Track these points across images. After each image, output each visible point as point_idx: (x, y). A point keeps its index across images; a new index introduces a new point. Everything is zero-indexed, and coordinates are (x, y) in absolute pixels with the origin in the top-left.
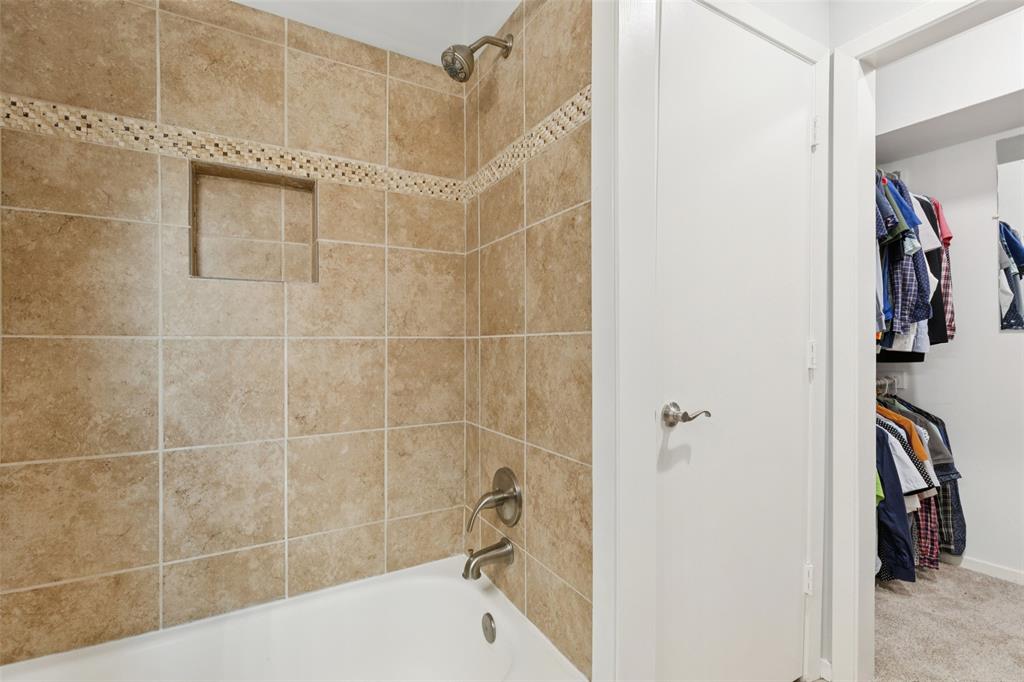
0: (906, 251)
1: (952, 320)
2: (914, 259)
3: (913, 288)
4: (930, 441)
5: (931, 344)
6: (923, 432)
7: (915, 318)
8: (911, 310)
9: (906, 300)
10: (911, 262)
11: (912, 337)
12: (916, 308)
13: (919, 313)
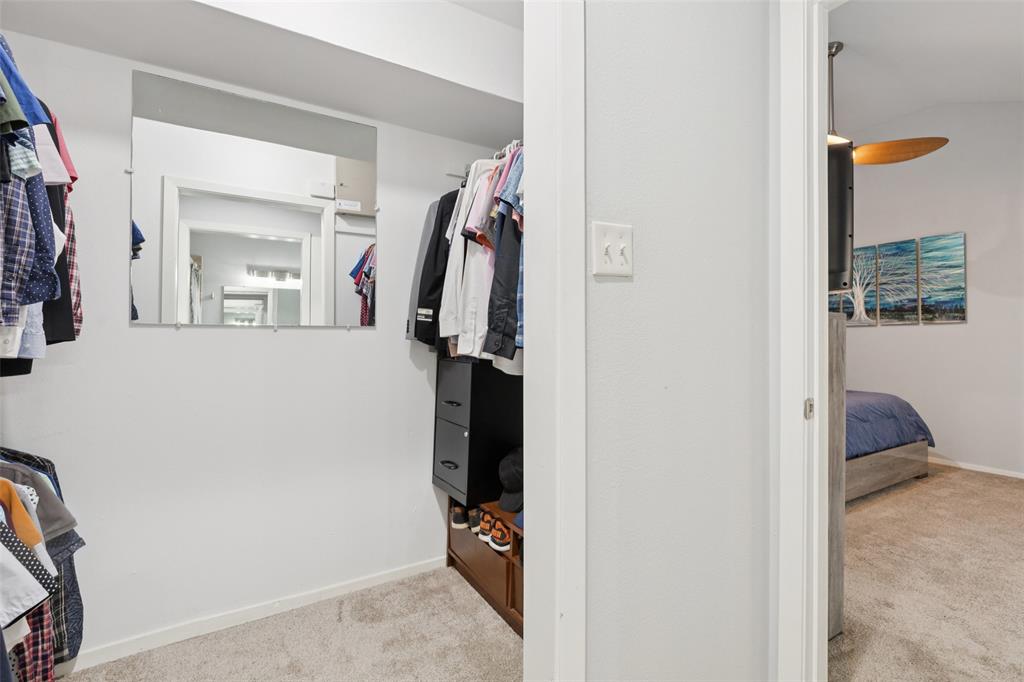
0: (14, 168)
1: (78, 305)
2: (27, 189)
3: (27, 241)
4: (40, 503)
5: (49, 343)
6: (29, 493)
7: (28, 298)
8: (22, 281)
9: (13, 261)
10: (22, 192)
11: (19, 331)
12: (32, 278)
13: (37, 289)
